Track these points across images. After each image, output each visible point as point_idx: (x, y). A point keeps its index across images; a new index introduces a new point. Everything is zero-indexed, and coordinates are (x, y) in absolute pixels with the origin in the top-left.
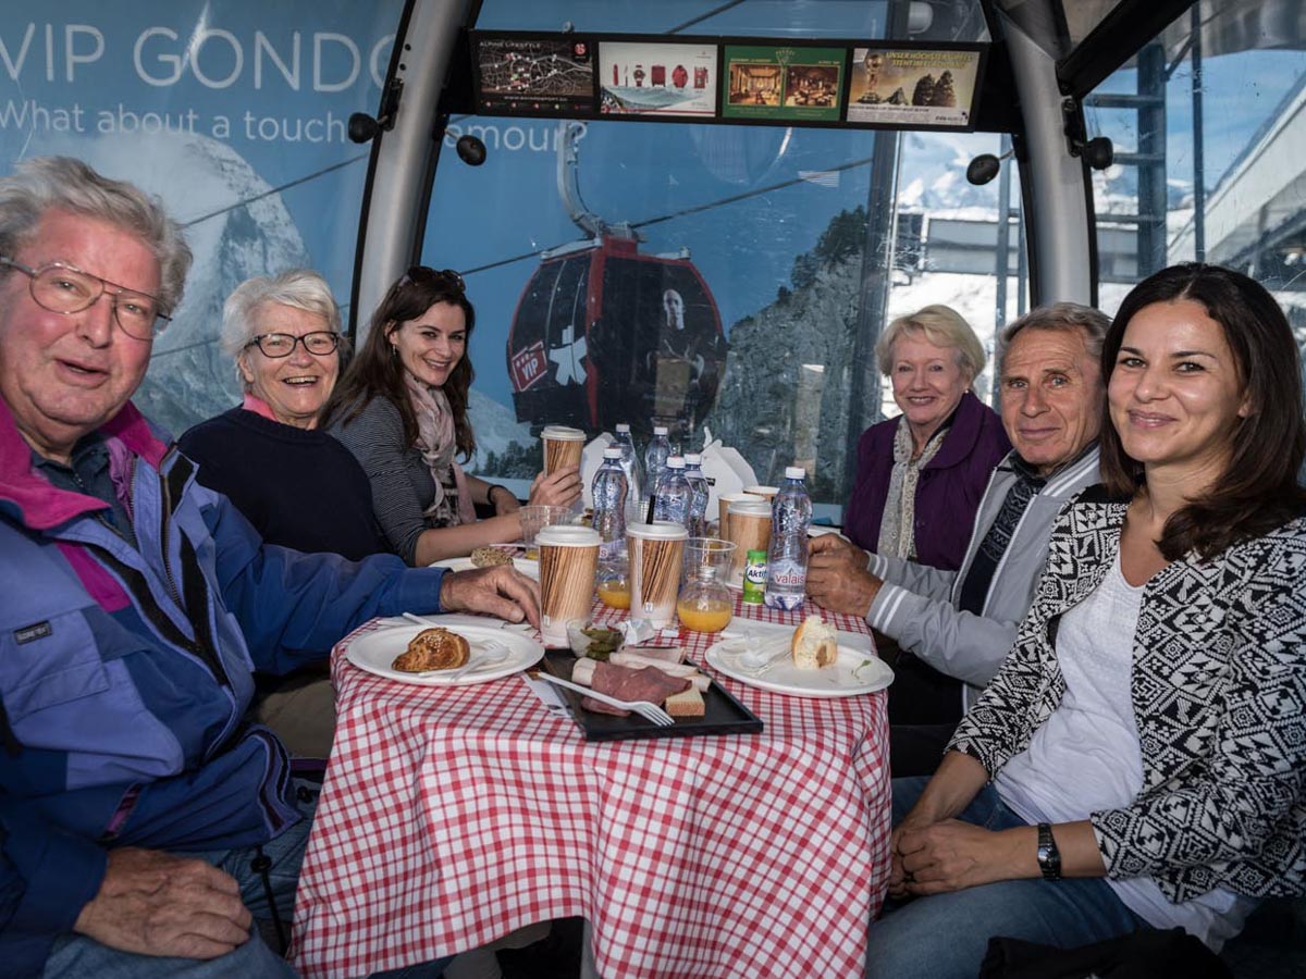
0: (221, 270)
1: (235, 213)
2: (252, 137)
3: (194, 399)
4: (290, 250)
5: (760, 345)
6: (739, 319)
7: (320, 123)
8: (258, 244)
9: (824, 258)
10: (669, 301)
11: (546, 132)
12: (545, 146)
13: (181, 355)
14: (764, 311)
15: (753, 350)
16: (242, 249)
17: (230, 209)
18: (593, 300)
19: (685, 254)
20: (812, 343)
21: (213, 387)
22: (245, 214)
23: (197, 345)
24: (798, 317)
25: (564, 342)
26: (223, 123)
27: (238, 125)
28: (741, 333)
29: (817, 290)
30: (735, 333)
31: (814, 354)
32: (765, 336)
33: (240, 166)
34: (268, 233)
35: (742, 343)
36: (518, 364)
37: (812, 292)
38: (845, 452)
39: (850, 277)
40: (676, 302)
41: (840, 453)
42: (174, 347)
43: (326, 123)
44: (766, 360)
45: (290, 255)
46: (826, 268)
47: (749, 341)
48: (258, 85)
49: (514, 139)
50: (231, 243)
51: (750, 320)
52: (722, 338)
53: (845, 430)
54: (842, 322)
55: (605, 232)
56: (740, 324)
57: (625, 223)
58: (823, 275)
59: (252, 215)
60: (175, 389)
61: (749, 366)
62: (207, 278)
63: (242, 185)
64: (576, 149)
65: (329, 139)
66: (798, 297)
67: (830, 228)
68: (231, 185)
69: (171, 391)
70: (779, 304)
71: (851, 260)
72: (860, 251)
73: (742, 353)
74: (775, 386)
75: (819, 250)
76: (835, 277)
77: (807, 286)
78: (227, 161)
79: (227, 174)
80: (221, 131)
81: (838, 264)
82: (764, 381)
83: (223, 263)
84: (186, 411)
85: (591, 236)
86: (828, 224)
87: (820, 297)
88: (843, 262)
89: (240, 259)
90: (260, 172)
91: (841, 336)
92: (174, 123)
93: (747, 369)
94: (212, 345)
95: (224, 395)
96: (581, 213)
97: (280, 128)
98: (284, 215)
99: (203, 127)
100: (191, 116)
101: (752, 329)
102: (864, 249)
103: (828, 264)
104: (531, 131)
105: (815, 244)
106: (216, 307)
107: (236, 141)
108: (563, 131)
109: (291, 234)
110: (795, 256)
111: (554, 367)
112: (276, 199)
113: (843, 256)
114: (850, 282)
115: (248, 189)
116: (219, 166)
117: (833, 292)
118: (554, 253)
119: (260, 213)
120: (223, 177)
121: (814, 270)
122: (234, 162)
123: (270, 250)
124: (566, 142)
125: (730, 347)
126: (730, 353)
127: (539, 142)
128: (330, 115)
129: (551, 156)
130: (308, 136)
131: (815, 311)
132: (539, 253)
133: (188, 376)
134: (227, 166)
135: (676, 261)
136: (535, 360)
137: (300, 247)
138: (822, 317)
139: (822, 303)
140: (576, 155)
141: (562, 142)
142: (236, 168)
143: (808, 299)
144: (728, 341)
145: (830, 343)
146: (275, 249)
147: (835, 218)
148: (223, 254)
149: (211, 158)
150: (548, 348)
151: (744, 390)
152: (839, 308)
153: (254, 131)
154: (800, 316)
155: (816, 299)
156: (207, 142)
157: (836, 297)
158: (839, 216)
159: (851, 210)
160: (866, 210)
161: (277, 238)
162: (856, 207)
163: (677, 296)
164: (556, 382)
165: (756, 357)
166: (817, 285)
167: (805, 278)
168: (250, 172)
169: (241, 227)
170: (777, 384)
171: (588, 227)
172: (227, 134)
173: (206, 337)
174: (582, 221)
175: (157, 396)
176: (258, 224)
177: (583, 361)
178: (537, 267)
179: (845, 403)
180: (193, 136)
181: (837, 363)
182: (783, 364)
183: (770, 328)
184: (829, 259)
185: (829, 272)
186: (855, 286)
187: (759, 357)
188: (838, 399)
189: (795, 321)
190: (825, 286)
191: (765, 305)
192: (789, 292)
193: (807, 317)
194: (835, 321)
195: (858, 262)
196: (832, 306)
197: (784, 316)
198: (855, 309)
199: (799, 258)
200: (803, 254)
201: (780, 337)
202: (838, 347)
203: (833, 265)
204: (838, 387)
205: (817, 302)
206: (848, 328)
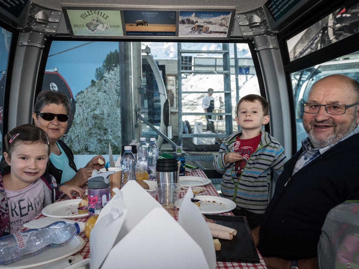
5: (87, 101)
6: (78, 92)
9: (106, 68)
10: (52, 87)
14: (87, 89)
15: (84, 102)
19: (56, 70)
20: (105, 99)
24: (99, 90)
28: (79, 96)
29: (105, 80)
30: (77, 96)
31: (106, 103)
32: (88, 97)
35: (81, 100)
37: (103, 81)
39: (115, 75)
40: (55, 87)
44: (90, 106)
46: (107, 72)
47: (83, 99)
51: (82, 92)
52: (73, 99)
53: (120, 129)
54: (115, 91)
56: (79, 94)
58: (106, 75)
61: (84, 109)
66: (98, 83)
67: (107, 58)
70: (91, 85)
71: (115, 69)
72: (118, 66)
73: (81, 104)
74: (94, 115)
75: (103, 66)
76: (110, 75)
77: (101, 79)
81: (111, 70)
82: (90, 113)
86: (106, 57)
88: (113, 70)
91: (115, 96)
93: (83, 110)
101: (83, 95)
102: (119, 65)
103: (107, 71)
105: (102, 64)
110: (96, 69)
113: (112, 68)
114: (116, 77)
117: (111, 80)
121: (103, 73)
125: (76, 102)
126: (76, 104)
131: (105, 88)
135: (53, 72)
138: (107, 90)
139: (107, 85)
143: (102, 84)
144: (75, 100)
145: (111, 99)
147: (108, 55)
151: (83, 118)
152: (113, 86)
154: (100, 89)
155: (105, 83)
157: (111, 83)
158: (109, 53)
159: (113, 51)
160: (118, 51)
162: (115, 51)
163: (54, 85)
165: (86, 105)
166: (104, 78)
167: (100, 76)
170: (94, 114)
179: (119, 120)
181: (115, 106)
182: (96, 107)
183: (90, 94)
184: (108, 69)
185: (108, 74)
186: (118, 78)
187: (87, 105)
188: (117, 118)
189: (98, 92)
190: (107, 79)
191: (87, 87)
192: (95, 81)
193: (102, 90)
194: (112, 91)
195: (118, 70)
196: (110, 85)
197: (94, 90)
198: (119, 86)
199: (97, 69)
200: (98, 68)
201: (94, 98)
202: (114, 100)
203: (109, 71)
204: (116, 114)
205: (105, 84)
206: (117, 93)
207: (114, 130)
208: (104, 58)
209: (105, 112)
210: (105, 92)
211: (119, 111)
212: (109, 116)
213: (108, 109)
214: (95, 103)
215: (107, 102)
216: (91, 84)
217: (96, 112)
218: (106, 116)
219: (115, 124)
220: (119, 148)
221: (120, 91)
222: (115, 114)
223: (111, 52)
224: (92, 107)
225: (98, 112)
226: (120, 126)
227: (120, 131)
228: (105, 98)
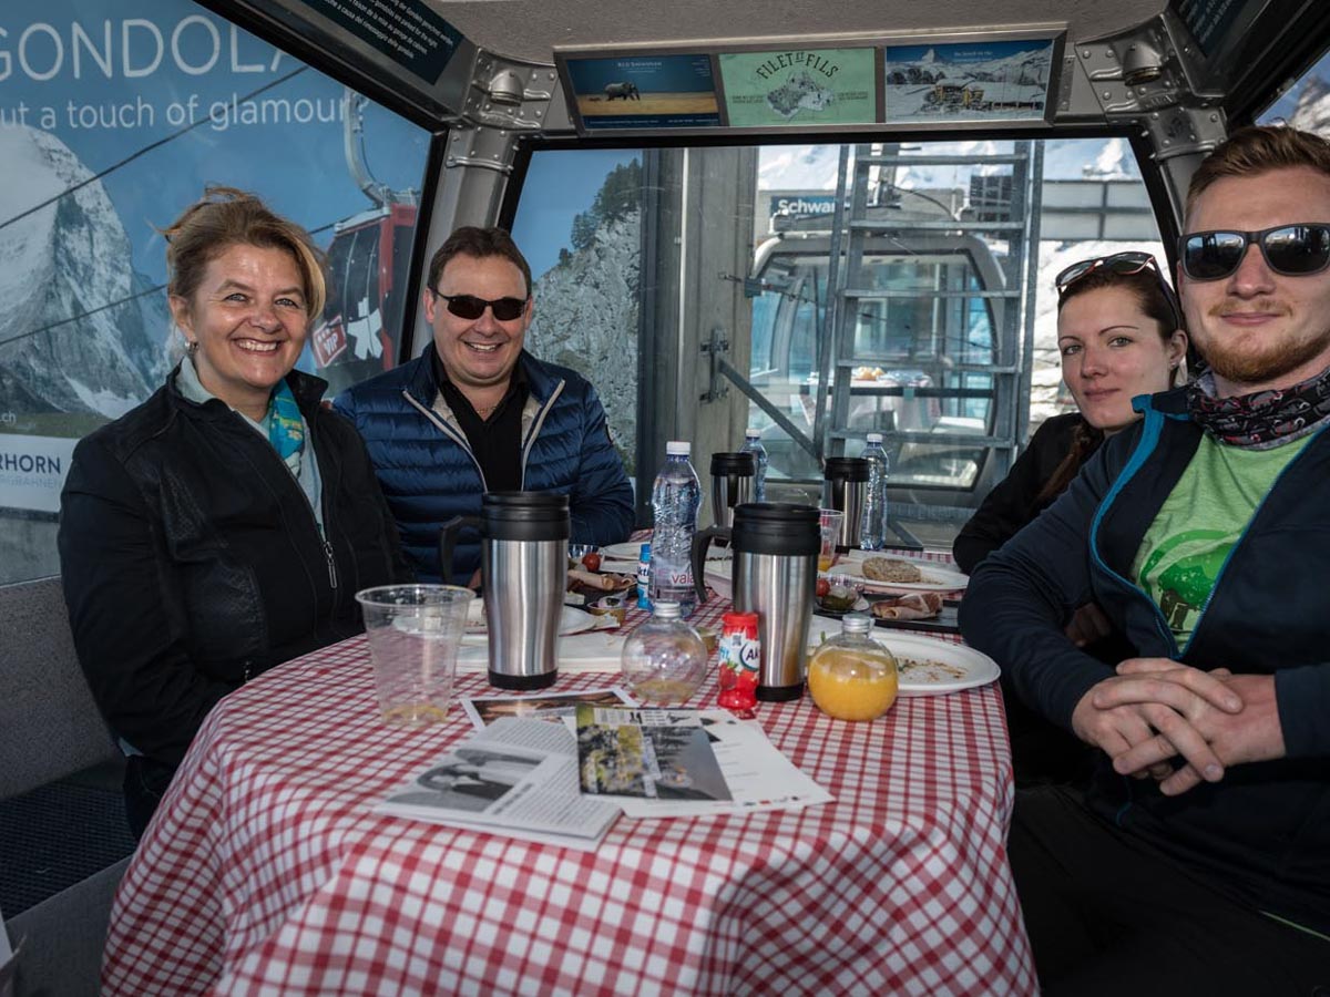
0: (55, 258)
1: (64, 201)
2: (74, 126)
3: (39, 384)
4: (113, 235)
5: (545, 311)
7: (131, 107)
8: (85, 229)
9: (603, 215)
11: (332, 102)
12: (332, 117)
13: (25, 341)
14: (547, 276)
16: (70, 236)
17: (59, 197)
18: (384, 271)
20: (596, 307)
21: (55, 372)
22: (72, 201)
23: (38, 331)
24: (579, 281)
25: (361, 315)
26: (48, 113)
27: (62, 116)
29: (597, 251)
31: (599, 319)
32: (550, 301)
33: (66, 155)
34: (92, 217)
36: (320, 339)
37: (593, 253)
38: (635, 420)
39: (629, 234)
41: (630, 422)
42: (19, 333)
43: (136, 107)
44: (552, 327)
45: (112, 239)
46: (605, 226)
48: (77, 75)
49: (304, 111)
50: (62, 231)
53: (635, 398)
54: (624, 283)
55: (392, 199)
57: (410, 189)
58: (602, 234)
59: (78, 202)
60: (24, 374)
61: (536, 333)
62: (43, 267)
63: (69, 172)
64: (361, 118)
65: (139, 123)
66: (579, 260)
67: (606, 183)
68: (58, 174)
69: (20, 377)
70: (560, 266)
71: (630, 217)
72: (638, 208)
75: (596, 207)
76: (615, 236)
77: (587, 248)
78: (55, 151)
79: (56, 164)
80: (48, 122)
81: (617, 221)
82: (552, 347)
83: (56, 250)
84: (34, 397)
85: (379, 205)
86: (604, 180)
87: (600, 258)
88: (622, 220)
89: (69, 245)
90: (85, 160)
91: (624, 298)
92: (8, 117)
93: (535, 337)
94: (51, 330)
95: (63, 378)
96: (371, 182)
97: (98, 115)
98: (105, 201)
99: (33, 120)
100: (23, 110)
102: (640, 204)
103: (607, 222)
104: (319, 103)
105: (593, 202)
106: (52, 294)
107: (62, 132)
108: (348, 100)
109: (111, 218)
110: (574, 216)
111: (352, 341)
112: (98, 182)
113: (621, 214)
114: (630, 240)
115: (73, 177)
116: (48, 156)
117: (614, 251)
118: (347, 225)
119: (85, 199)
120: (52, 167)
121: (594, 230)
122: (61, 151)
123: (95, 235)
124: (351, 111)
127: (326, 114)
128: (139, 99)
129: (338, 124)
130: (121, 119)
131: (597, 273)
132: (332, 226)
133: (33, 362)
134: (55, 156)
136: (335, 335)
137: (120, 230)
138: (603, 278)
139: (603, 264)
140: (361, 124)
141: (347, 111)
142: (64, 159)
143: (589, 261)
145: (613, 306)
146: (99, 234)
147: (611, 174)
148: (56, 242)
149: (42, 150)
150: (345, 322)
152: (621, 268)
153: (76, 120)
154: (582, 278)
155: (597, 259)
156: (37, 134)
157: (616, 258)
158: (615, 170)
159: (626, 165)
160: (640, 164)
161: (101, 223)
162: (631, 161)
164: (357, 357)
165: (541, 323)
166: (597, 245)
167: (585, 237)
168: (74, 159)
169: (69, 215)
170: (564, 351)
171: (377, 196)
172: (54, 125)
173: (45, 323)
174: (371, 191)
175: (8, 382)
176: (84, 211)
177: (378, 334)
178: (333, 240)
179: (633, 370)
180: (25, 128)
181: (623, 327)
182: (570, 330)
183: (553, 292)
184: (608, 217)
185: (608, 231)
186: (634, 244)
187: (544, 323)
188: (626, 365)
189: (578, 284)
190: (606, 246)
191: (547, 270)
192: (571, 256)
193: (590, 280)
194: (617, 283)
195: (638, 219)
196: (614, 267)
197: (566, 279)
198: (636, 269)
199: (578, 217)
200: (581, 213)
201: (564, 302)
202: (622, 309)
203: (612, 223)
204: (624, 352)
205: (598, 263)
206: (631, 288)
207: (616, 401)
208: (599, 183)
209: (594, 345)
210: (596, 286)
211: (632, 344)
212: (601, 360)
213: (603, 337)
214: (568, 317)
215: (601, 315)
216: (559, 261)
217: (568, 346)
218: (594, 360)
219: (620, 381)
220: (626, 458)
221: (639, 285)
222: (620, 353)
223: (619, 166)
224: (559, 329)
225: (575, 344)
226: (635, 389)
227: (632, 405)
228: (598, 303)
